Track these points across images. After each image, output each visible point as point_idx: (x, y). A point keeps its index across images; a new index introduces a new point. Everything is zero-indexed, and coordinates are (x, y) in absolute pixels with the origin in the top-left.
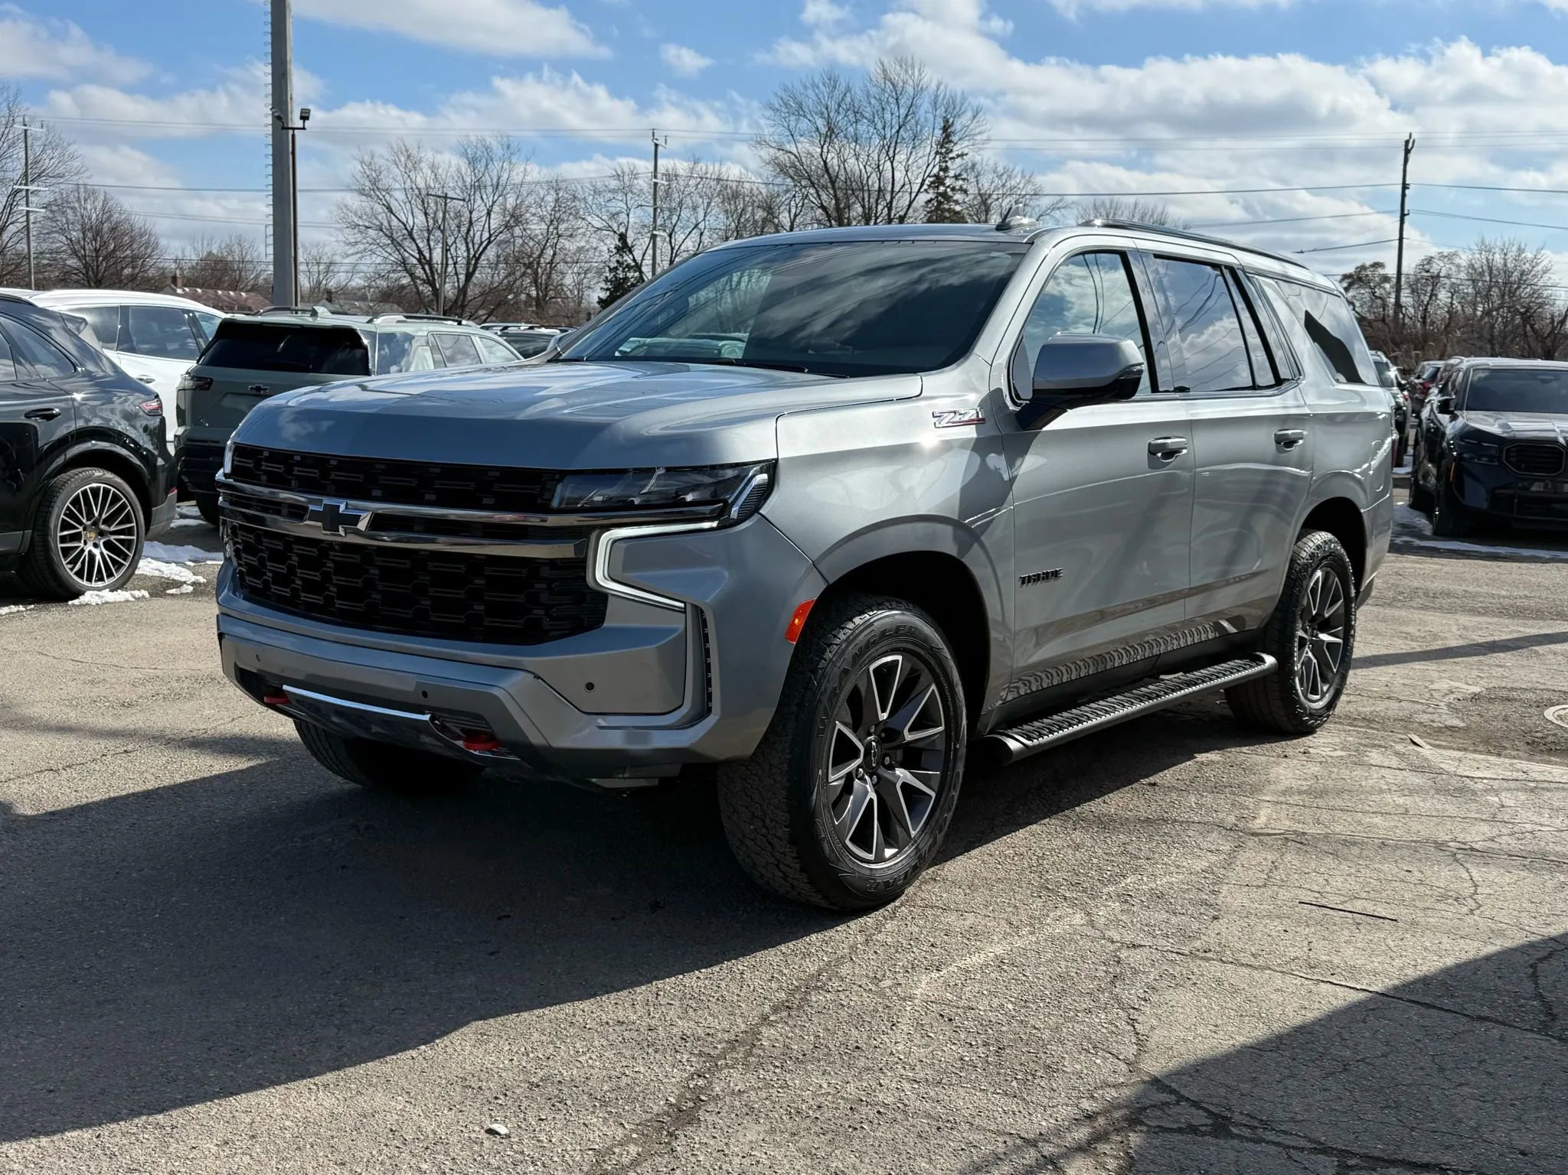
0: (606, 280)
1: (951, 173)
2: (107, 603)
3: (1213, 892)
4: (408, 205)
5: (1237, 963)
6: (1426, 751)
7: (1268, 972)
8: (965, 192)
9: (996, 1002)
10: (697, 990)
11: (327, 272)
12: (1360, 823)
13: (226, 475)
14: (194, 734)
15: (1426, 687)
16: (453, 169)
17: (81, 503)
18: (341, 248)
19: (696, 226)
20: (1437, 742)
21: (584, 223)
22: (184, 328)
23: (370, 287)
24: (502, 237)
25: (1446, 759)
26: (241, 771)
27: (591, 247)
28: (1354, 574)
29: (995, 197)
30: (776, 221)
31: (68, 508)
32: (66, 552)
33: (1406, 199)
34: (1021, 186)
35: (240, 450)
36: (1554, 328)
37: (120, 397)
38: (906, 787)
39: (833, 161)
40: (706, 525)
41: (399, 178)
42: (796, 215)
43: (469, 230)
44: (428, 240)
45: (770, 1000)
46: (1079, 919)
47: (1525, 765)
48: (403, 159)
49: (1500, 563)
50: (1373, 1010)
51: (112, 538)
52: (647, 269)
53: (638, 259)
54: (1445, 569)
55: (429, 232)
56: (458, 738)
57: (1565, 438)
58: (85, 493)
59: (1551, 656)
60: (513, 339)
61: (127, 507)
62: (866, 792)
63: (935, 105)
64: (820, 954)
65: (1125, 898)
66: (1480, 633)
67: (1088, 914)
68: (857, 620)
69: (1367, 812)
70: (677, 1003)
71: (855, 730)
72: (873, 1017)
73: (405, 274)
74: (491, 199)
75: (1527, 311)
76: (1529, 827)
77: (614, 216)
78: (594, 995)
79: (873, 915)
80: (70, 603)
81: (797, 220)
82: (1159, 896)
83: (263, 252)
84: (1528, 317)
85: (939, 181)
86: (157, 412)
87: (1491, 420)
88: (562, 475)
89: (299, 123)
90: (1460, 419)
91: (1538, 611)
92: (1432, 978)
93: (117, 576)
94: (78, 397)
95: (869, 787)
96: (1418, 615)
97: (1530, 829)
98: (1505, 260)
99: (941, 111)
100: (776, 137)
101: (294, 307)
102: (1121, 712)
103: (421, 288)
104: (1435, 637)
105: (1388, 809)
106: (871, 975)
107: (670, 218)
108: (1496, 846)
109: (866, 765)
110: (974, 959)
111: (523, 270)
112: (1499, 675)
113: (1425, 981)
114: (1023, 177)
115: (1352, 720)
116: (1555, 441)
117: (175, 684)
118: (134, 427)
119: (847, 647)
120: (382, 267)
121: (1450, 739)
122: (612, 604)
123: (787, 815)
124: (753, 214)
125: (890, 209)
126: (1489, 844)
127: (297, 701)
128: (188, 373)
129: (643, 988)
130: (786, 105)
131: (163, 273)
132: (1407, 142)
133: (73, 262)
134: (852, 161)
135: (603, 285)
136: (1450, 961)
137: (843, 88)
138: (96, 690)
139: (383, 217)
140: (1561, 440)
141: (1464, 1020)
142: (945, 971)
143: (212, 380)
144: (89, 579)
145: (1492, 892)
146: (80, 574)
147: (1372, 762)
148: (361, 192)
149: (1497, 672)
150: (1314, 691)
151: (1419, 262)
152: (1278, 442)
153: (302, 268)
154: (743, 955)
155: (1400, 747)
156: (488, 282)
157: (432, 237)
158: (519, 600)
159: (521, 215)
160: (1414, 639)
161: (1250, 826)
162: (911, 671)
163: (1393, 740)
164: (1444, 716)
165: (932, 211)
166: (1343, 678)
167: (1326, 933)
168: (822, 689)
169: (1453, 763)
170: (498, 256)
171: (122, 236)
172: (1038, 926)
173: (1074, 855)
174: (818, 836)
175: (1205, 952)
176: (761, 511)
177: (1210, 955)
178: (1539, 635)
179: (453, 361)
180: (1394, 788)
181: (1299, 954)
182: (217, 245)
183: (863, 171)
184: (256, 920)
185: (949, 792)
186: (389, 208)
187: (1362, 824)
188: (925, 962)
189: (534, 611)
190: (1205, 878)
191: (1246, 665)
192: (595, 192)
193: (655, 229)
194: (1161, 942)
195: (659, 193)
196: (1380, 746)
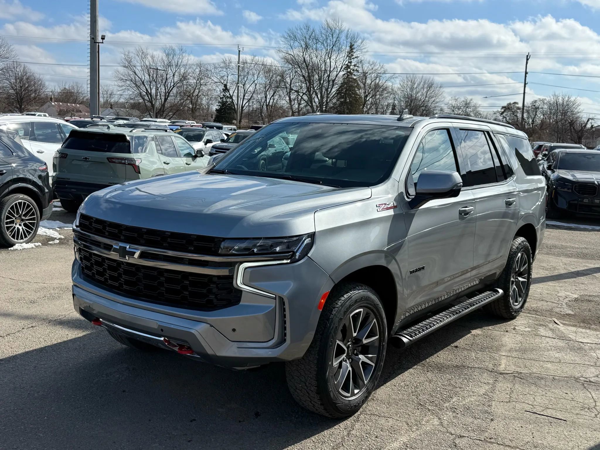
0: (219, 102)
1: (353, 64)
2: (24, 249)
3: (489, 406)
4: (142, 71)
5: (503, 444)
6: (562, 327)
8: (358, 71)
11: (110, 97)
12: (542, 367)
13: (76, 226)
14: (60, 317)
15: (556, 295)
16: (160, 58)
17: (15, 208)
18: (116, 88)
19: (254, 81)
20: (564, 322)
21: (210, 80)
23: (127, 103)
24: (178, 85)
25: (569, 331)
27: (213, 89)
28: (532, 253)
29: (369, 73)
30: (285, 81)
31: (9, 211)
32: (8, 228)
33: (527, 78)
34: (379, 69)
35: (83, 216)
36: (582, 128)
37: (31, 164)
38: (363, 363)
39: (308, 59)
40: (285, 261)
41: (139, 61)
42: (292, 79)
43: (166, 82)
44: (150, 85)
46: (436, 422)
48: (140, 54)
49: (573, 232)
51: (27, 222)
52: (235, 98)
53: (231, 94)
54: (552, 234)
55: (150, 82)
57: (598, 182)
58: (16, 204)
61: (33, 209)
62: (348, 368)
63: (347, 37)
64: (330, 442)
65: (453, 409)
66: (572, 266)
67: (439, 419)
68: (345, 296)
69: (544, 361)
71: (343, 342)
73: (140, 98)
74: (174, 70)
77: (222, 77)
79: (349, 419)
80: (9, 249)
81: (293, 81)
82: (467, 409)
83: (86, 89)
84: (572, 123)
85: (348, 67)
86: (46, 170)
87: (568, 174)
88: (224, 239)
89: (101, 40)
90: (556, 172)
91: (592, 255)
93: (28, 237)
94: (14, 165)
95: (348, 365)
96: (546, 257)
98: (563, 101)
99: (349, 40)
100: (286, 49)
102: (447, 321)
103: (147, 104)
104: (555, 268)
105: (552, 360)
107: (244, 79)
109: (348, 357)
110: (395, 444)
111: (187, 97)
114: (380, 66)
115: (529, 311)
116: (594, 183)
117: (52, 292)
119: (342, 308)
120: (132, 95)
121: (568, 320)
123: (316, 382)
124: (276, 77)
125: (329, 77)
126: (596, 379)
127: (106, 325)
128: (57, 151)
130: (290, 36)
131: (47, 96)
132: (527, 56)
133: (11, 91)
134: (315, 58)
135: (217, 104)
137: (311, 30)
138: (20, 294)
139: (132, 77)
140: (596, 182)
143: (67, 154)
144: (17, 239)
146: (13, 237)
147: (542, 334)
148: (124, 66)
149: (582, 287)
150: (516, 302)
151: (531, 102)
152: (506, 204)
153: (101, 95)
154: (297, 443)
155: (551, 326)
156: (173, 102)
157: (151, 84)
158: (203, 291)
159: (186, 77)
160: (547, 270)
161: (499, 369)
162: (366, 314)
163: (548, 322)
164: (565, 309)
165: (345, 79)
166: (527, 295)
167: (538, 428)
168: (331, 327)
169: (573, 334)
170: (177, 92)
171: (31, 81)
172: (419, 426)
173: (429, 385)
174: (328, 390)
175: (490, 439)
176: (308, 255)
177: (492, 440)
178: (595, 268)
179: (162, 145)
180: (553, 349)
181: (529, 439)
182: (68, 85)
183: (319, 62)
184: (88, 421)
185: (380, 363)
186: (135, 73)
187: (544, 368)
188: (374, 447)
189: (210, 296)
190: (485, 398)
191: (492, 294)
192: (215, 68)
193: (238, 83)
194: (472, 434)
195: (240, 69)
196: (543, 325)
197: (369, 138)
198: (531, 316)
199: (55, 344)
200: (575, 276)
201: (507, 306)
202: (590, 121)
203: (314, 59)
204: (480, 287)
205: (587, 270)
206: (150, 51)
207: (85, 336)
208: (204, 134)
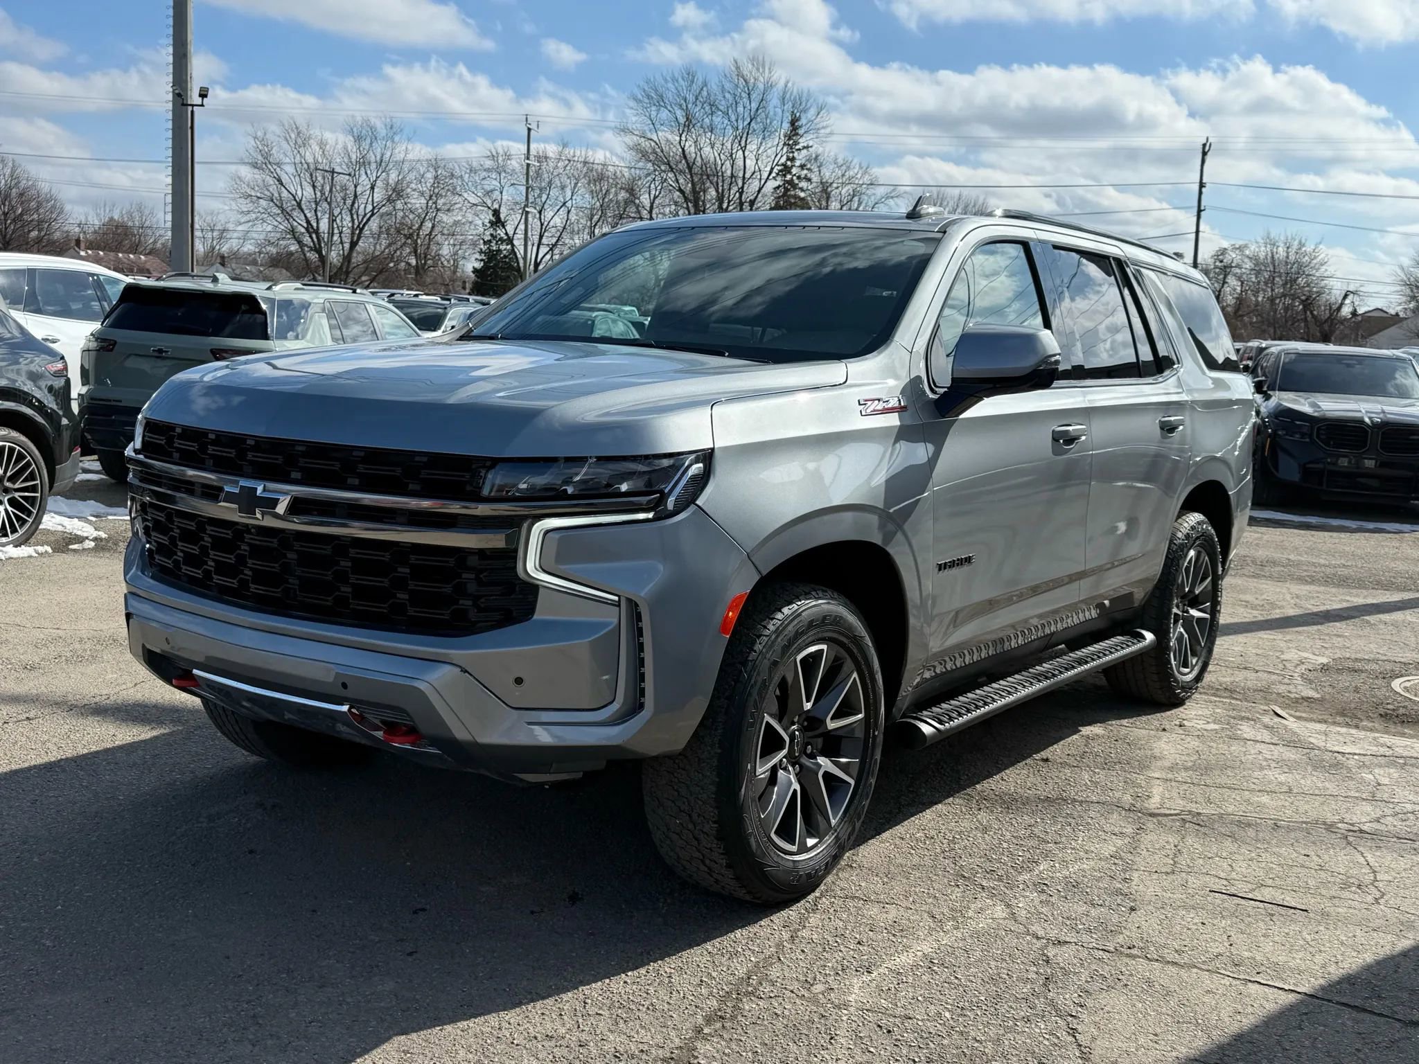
0: (481, 252)
1: (798, 163)
2: (11, 558)
3: (1125, 880)
4: (297, 178)
5: (1161, 960)
6: (1292, 723)
7: (1195, 970)
8: (809, 180)
9: (932, 1009)
10: (625, 997)
11: (221, 238)
12: (1248, 801)
13: (136, 451)
14: (97, 699)
15: (1278, 657)
16: (340, 146)
18: (234, 217)
19: (564, 204)
20: (1298, 714)
21: (460, 199)
22: (90, 292)
23: (260, 253)
24: (384, 210)
25: (1312, 731)
26: (144, 741)
27: (467, 221)
28: (1221, 553)
29: (835, 185)
30: (637, 201)
33: (1203, 197)
34: (859, 176)
35: (150, 426)
36: (1331, 314)
37: (27, 358)
38: (827, 775)
39: (690, 149)
40: (641, 516)
41: (288, 153)
42: (655, 197)
43: (354, 203)
44: (316, 211)
45: (702, 1009)
46: (1000, 911)
47: (1386, 739)
48: (293, 136)
49: (1313, 532)
50: (1306, 1014)
51: (17, 495)
52: (518, 243)
53: (511, 233)
54: (1265, 537)
55: (317, 204)
56: (378, 729)
57: (1370, 418)
59: (1382, 626)
60: (401, 306)
61: (31, 465)
62: (791, 783)
63: (783, 100)
64: (747, 953)
65: (1041, 886)
66: (1312, 602)
67: (1008, 906)
68: (786, 610)
69: (1253, 791)
70: (606, 1013)
71: (780, 721)
72: (810, 1029)
73: (293, 241)
74: (374, 175)
75: (1307, 299)
76: (1409, 807)
77: (488, 193)
78: (519, 1004)
79: (794, 908)
81: (657, 202)
82: (1074, 886)
83: (162, 220)
84: (1308, 303)
85: (786, 170)
86: (63, 373)
87: (1302, 400)
88: (494, 462)
89: (198, 100)
90: (1273, 398)
91: (1360, 579)
92: (1355, 977)
93: (21, 532)
95: (792, 777)
96: (1253, 583)
97: (1410, 810)
98: (1288, 253)
99: (789, 106)
100: (638, 126)
101: (190, 272)
102: (1023, 693)
103: (308, 254)
104: (1273, 605)
105: (1272, 787)
106: (802, 978)
107: (540, 196)
108: (1383, 828)
109: (793, 759)
110: (903, 958)
111: (403, 241)
112: (1340, 645)
113: (1349, 981)
114: (861, 167)
115: (1216, 691)
116: (1361, 421)
117: (77, 646)
118: (40, 388)
119: (777, 637)
120: (272, 235)
121: (1308, 709)
122: (542, 597)
123: (715, 811)
124: (616, 194)
125: (741, 194)
126: (1375, 825)
127: (208, 686)
128: (92, 334)
129: (570, 994)
130: (649, 97)
131: (68, 235)
132: (1204, 145)
135: (477, 256)
136: (1369, 958)
137: (700, 83)
139: (274, 189)
140: (1367, 420)
141: (1398, 1025)
142: (875, 973)
143: (115, 342)
145: (1390, 878)
147: (1245, 736)
148: (255, 165)
149: (1338, 642)
150: (1185, 666)
151: (1213, 253)
152: (1162, 428)
153: (198, 234)
154: (669, 955)
155: (1266, 719)
156: (371, 251)
157: (319, 208)
158: (445, 590)
159: (403, 191)
160: (1254, 607)
161: (1147, 805)
162: (834, 661)
163: (1259, 713)
164: (1299, 687)
165: (779, 197)
166: (1210, 651)
167: (1242, 926)
168: (752, 681)
169: (1319, 737)
170: (381, 228)
171: (30, 201)
172: (960, 920)
173: (983, 838)
174: (745, 832)
175: (1129, 948)
176: (697, 502)
177: (1134, 952)
178: (1367, 605)
179: (346, 327)
180: (1273, 765)
181: (1221, 950)
182: (118, 211)
183: (718, 159)
184: (163, 914)
185: (867, 779)
186: (280, 181)
187: (1252, 804)
188: (855, 963)
189: (461, 602)
190: (1115, 864)
191: (1128, 641)
192: (471, 170)
193: (526, 206)
194: (1085, 938)
195: (531, 173)
196: (1248, 719)
197: (840, 264)
198: (1219, 702)
199: (83, 755)
200: (1323, 621)
201: (1165, 674)
202: (1351, 297)
203: (707, 150)
204: (1101, 625)
205: (1347, 608)
206: (316, 132)
207: (156, 738)
208: (445, 315)
